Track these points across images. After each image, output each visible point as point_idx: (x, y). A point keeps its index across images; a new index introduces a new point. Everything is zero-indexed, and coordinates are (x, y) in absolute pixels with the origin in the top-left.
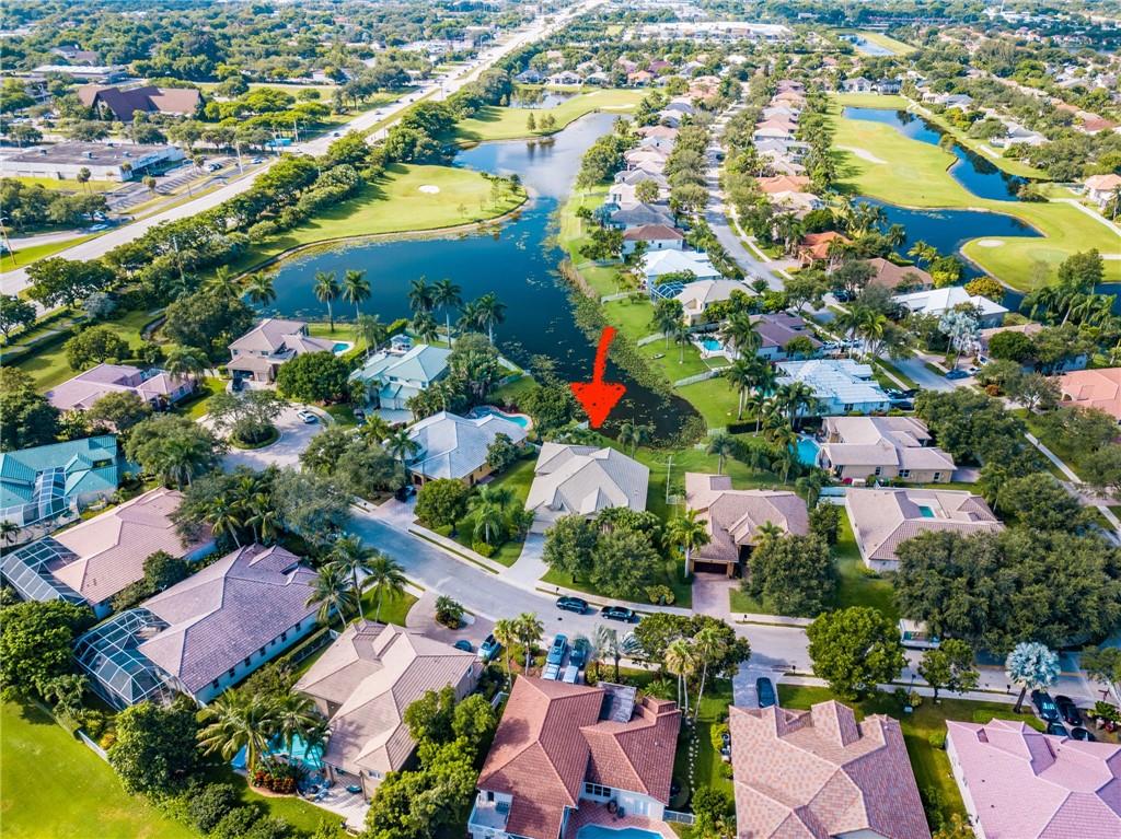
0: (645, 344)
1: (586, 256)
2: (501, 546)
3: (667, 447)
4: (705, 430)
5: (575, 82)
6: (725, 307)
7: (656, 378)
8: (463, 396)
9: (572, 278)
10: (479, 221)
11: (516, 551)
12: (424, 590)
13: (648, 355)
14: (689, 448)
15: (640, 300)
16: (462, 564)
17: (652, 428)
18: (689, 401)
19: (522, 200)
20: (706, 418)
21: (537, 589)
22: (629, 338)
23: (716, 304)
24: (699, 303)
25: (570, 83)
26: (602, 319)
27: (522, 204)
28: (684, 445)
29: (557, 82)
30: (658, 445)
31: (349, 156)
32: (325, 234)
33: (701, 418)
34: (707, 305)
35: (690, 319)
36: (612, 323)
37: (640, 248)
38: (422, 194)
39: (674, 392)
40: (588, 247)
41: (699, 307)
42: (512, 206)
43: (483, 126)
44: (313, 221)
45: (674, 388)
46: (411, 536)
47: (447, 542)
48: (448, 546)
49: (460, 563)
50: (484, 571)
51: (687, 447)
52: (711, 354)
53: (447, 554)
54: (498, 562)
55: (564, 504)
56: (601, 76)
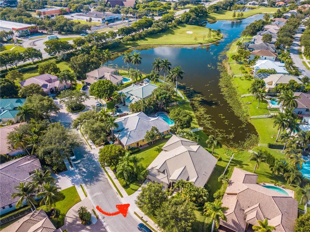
0: (245, 97)
1: (233, 59)
2: (131, 183)
3: (235, 148)
4: (257, 143)
5: (256, 5)
6: (285, 87)
7: (244, 112)
9: (226, 66)
10: (201, 44)
12: (86, 196)
13: (244, 103)
14: (245, 151)
15: (249, 78)
16: (111, 187)
17: (232, 136)
18: (255, 127)
19: (220, 38)
20: (260, 137)
21: (135, 213)
22: (238, 93)
23: (281, 85)
24: (274, 83)
25: (254, 5)
26: (230, 84)
27: (219, 40)
28: (244, 148)
29: (250, 4)
30: (232, 146)
31: (167, 20)
32: (148, 43)
33: (258, 136)
34: (277, 85)
35: (268, 89)
36: (234, 86)
37: (256, 58)
38: (187, 34)
39: (249, 121)
40: (235, 56)
41: (273, 85)
42: (215, 40)
43: (218, 15)
44: (146, 38)
45: (250, 119)
46: (100, 166)
47: (111, 173)
48: (110, 176)
49: (110, 186)
50: (117, 194)
51: (245, 150)
52: (272, 106)
53: (107, 179)
54: (126, 191)
55: (165, 170)
56: (266, 3)
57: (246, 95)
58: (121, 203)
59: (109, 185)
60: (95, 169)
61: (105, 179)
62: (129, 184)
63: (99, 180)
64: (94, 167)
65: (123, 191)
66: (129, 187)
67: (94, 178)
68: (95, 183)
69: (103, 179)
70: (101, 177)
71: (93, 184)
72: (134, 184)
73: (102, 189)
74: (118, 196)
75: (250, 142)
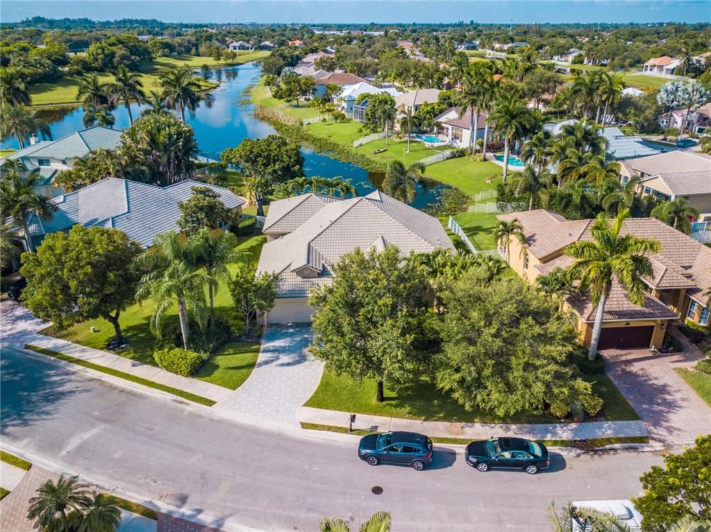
0: (361, 145)
2: (216, 352)
4: (468, 198)
9: (269, 116)
12: (28, 466)
13: (368, 153)
15: (342, 120)
19: (214, 86)
20: (462, 188)
21: (305, 426)
23: (426, 105)
24: (408, 107)
25: (244, 49)
26: (308, 134)
28: (452, 211)
33: (456, 189)
34: (417, 108)
36: (319, 136)
37: (332, 89)
41: (407, 111)
43: (178, 62)
46: (29, 356)
47: (105, 358)
50: (181, 402)
52: (436, 145)
53: (100, 380)
54: (211, 382)
55: (325, 265)
56: (267, 43)
57: (363, 140)
58: (220, 421)
59: (122, 391)
60: (11, 371)
61: (91, 383)
62: (210, 358)
63: (63, 394)
65: (202, 387)
66: (217, 367)
67: (29, 395)
68: (44, 409)
69: (79, 385)
70: (61, 384)
71: (38, 414)
72: (227, 353)
73: (96, 413)
74: (189, 409)
75: (451, 201)
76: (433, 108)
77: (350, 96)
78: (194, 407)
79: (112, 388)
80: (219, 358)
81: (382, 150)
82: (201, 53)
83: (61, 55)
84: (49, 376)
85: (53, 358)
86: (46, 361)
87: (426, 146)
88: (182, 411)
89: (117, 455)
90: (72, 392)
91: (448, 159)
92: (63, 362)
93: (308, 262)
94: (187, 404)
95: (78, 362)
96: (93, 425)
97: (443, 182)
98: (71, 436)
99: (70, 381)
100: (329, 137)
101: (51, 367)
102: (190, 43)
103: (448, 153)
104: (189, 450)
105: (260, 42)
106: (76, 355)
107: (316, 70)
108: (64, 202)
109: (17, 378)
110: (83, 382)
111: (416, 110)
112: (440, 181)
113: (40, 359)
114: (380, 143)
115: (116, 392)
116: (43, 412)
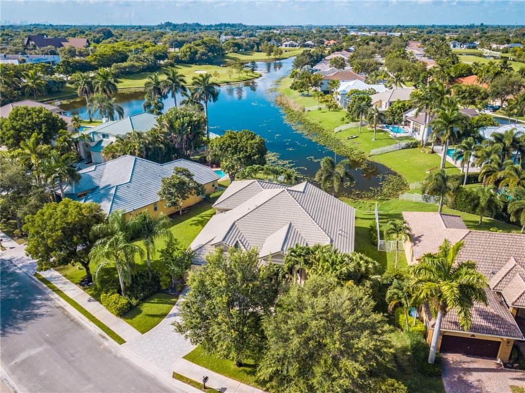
0: (340, 131)
1: (295, 89)
2: (144, 300)
3: (369, 198)
4: (406, 185)
7: (352, 150)
8: (161, 146)
9: (285, 102)
10: (227, 82)
11: (165, 307)
13: (343, 138)
14: (392, 200)
15: (335, 109)
16: (78, 324)
18: (385, 165)
19: (257, 76)
20: (404, 176)
21: (177, 376)
22: (326, 128)
23: (399, 102)
24: (384, 103)
26: (305, 120)
27: (257, 78)
28: (387, 197)
29: (286, 46)
33: (400, 176)
34: (391, 104)
36: (312, 122)
37: (335, 83)
39: (369, 159)
40: (297, 83)
43: (242, 56)
44: (119, 80)
45: (370, 156)
46: (33, 282)
47: (75, 292)
48: (71, 298)
49: (76, 322)
50: (104, 337)
51: (390, 198)
52: (398, 135)
53: (64, 309)
54: (131, 324)
55: (239, 242)
56: (310, 42)
57: (343, 127)
58: (120, 359)
59: (72, 320)
60: (17, 291)
61: (57, 310)
62: (138, 304)
63: (36, 315)
64: (15, 288)
65: (122, 327)
66: (140, 312)
67: (17, 313)
68: (20, 325)
69: (49, 310)
70: (39, 307)
71: (15, 328)
72: (152, 301)
73: (47, 335)
74: (106, 344)
75: (391, 187)
76: (404, 105)
77: (344, 91)
78: (110, 343)
79: (68, 316)
80: (146, 304)
81: (354, 136)
82: (260, 50)
83: (163, 53)
84: (36, 299)
85: (45, 286)
86: (40, 287)
87: (390, 136)
88: (100, 344)
89: (42, 373)
90: (42, 315)
91: (403, 149)
92: (50, 290)
93: (224, 240)
94: (107, 339)
95: (58, 291)
96: (40, 344)
97: (392, 169)
98: (23, 350)
99: (46, 306)
100: (320, 122)
101: (41, 292)
102: (255, 42)
103: (403, 143)
104: (88, 379)
105: (305, 41)
106: (59, 286)
107: (330, 67)
108: (94, 170)
109: (17, 298)
110: (53, 308)
111: (390, 106)
112: (390, 167)
113: (38, 285)
114: (355, 131)
115: (69, 320)
116: (17, 328)
